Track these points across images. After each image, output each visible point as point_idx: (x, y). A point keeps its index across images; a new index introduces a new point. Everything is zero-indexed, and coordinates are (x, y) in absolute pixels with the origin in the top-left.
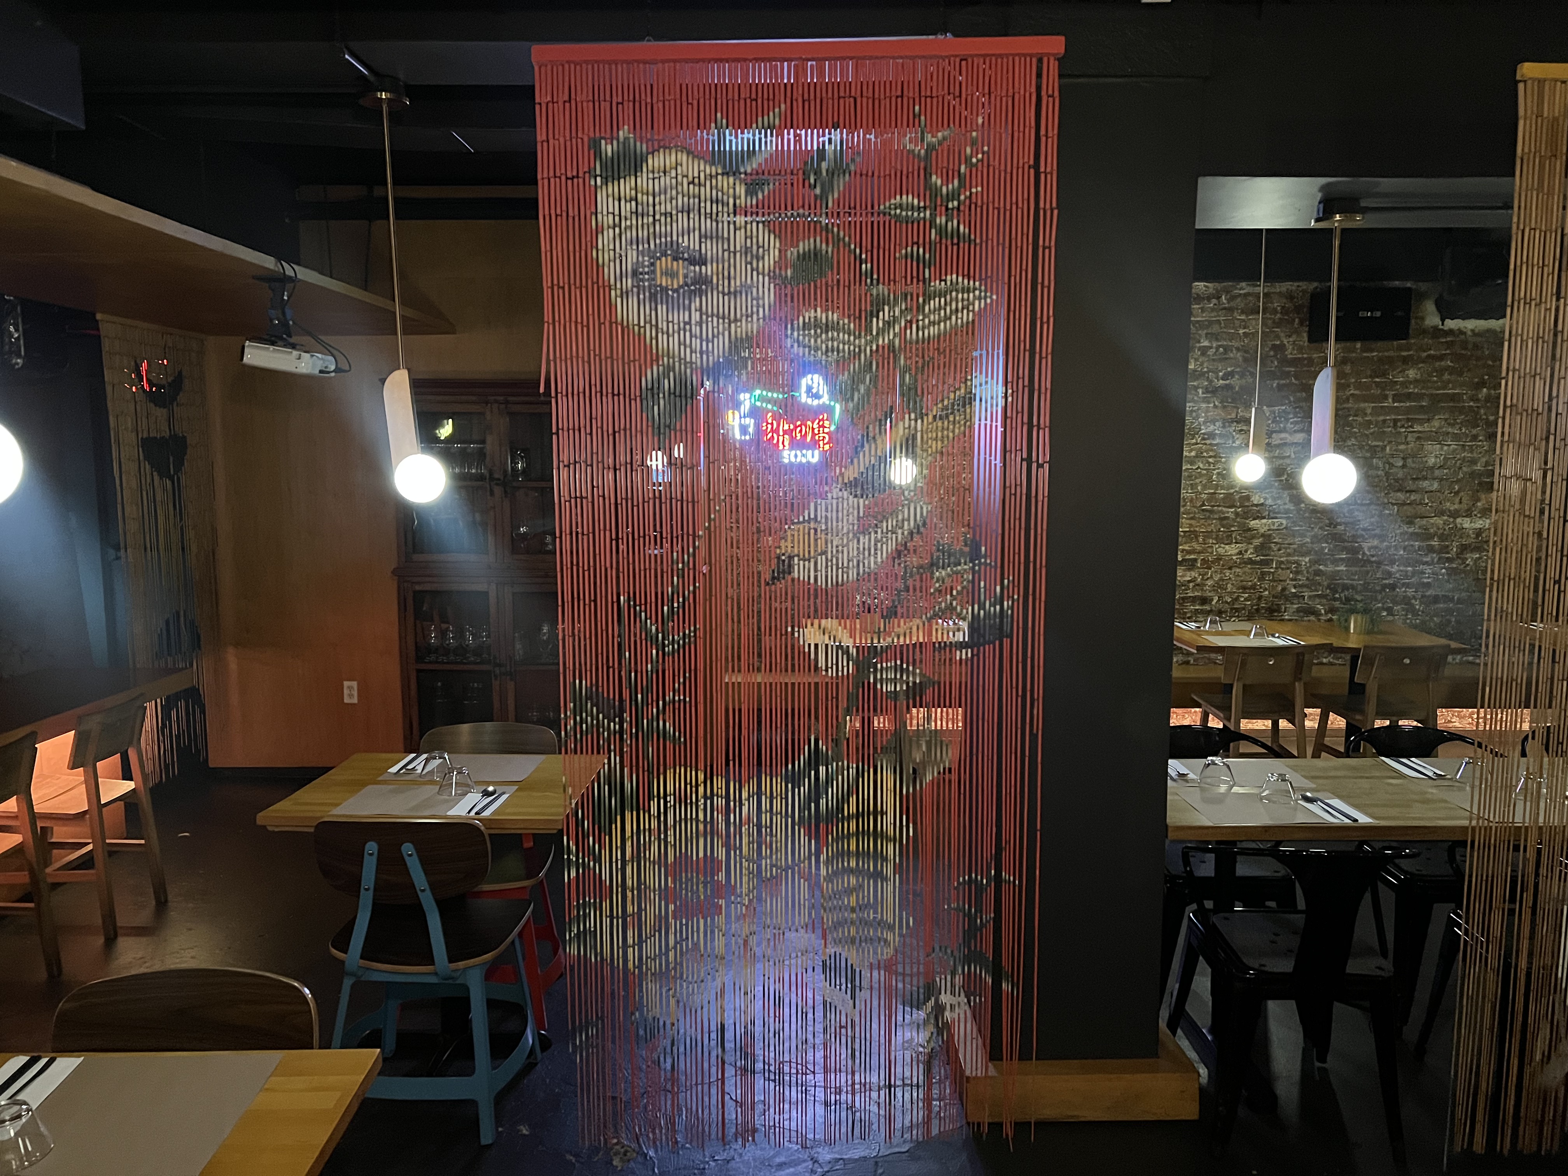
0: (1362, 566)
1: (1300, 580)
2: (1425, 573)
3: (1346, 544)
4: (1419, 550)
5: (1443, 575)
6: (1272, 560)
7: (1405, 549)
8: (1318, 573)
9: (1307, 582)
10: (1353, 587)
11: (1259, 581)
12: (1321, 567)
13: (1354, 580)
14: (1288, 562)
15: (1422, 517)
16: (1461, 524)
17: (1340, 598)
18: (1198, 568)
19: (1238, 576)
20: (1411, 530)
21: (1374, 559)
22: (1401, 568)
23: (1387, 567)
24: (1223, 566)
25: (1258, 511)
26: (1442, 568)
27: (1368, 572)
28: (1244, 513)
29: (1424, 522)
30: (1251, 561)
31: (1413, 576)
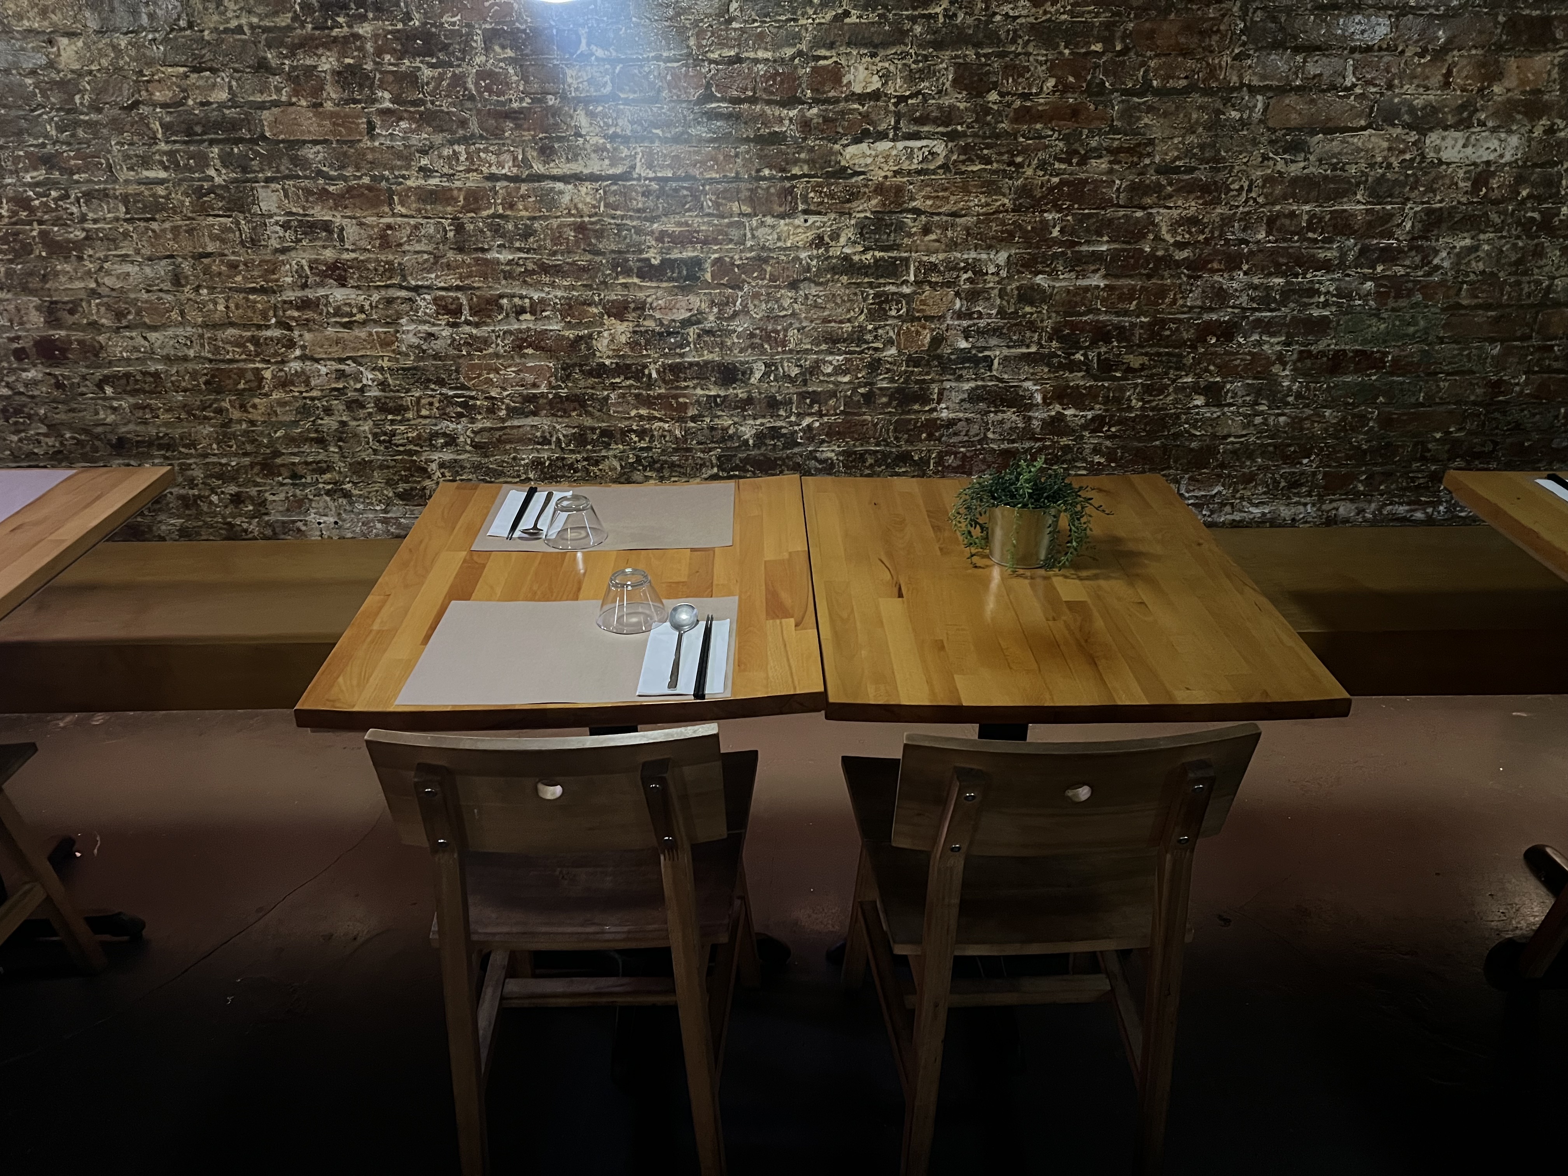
0: (1149, 277)
1: (980, 316)
2: (1318, 293)
3: (1110, 212)
4: (1310, 227)
5: (1364, 297)
6: (906, 260)
7: (1271, 224)
8: (1028, 295)
9: (1001, 322)
10: (1123, 334)
11: (871, 317)
12: (1039, 279)
13: (1126, 313)
14: (952, 267)
15: (1329, 131)
16: (1437, 150)
17: (1087, 363)
18: (708, 285)
19: (816, 306)
20: (1295, 169)
21: (1185, 254)
22: (1256, 281)
23: (1217, 278)
24: (773, 279)
25: (866, 116)
26: (1365, 278)
27: (1162, 292)
28: (826, 120)
29: (1335, 145)
30: (848, 266)
31: (1283, 303)
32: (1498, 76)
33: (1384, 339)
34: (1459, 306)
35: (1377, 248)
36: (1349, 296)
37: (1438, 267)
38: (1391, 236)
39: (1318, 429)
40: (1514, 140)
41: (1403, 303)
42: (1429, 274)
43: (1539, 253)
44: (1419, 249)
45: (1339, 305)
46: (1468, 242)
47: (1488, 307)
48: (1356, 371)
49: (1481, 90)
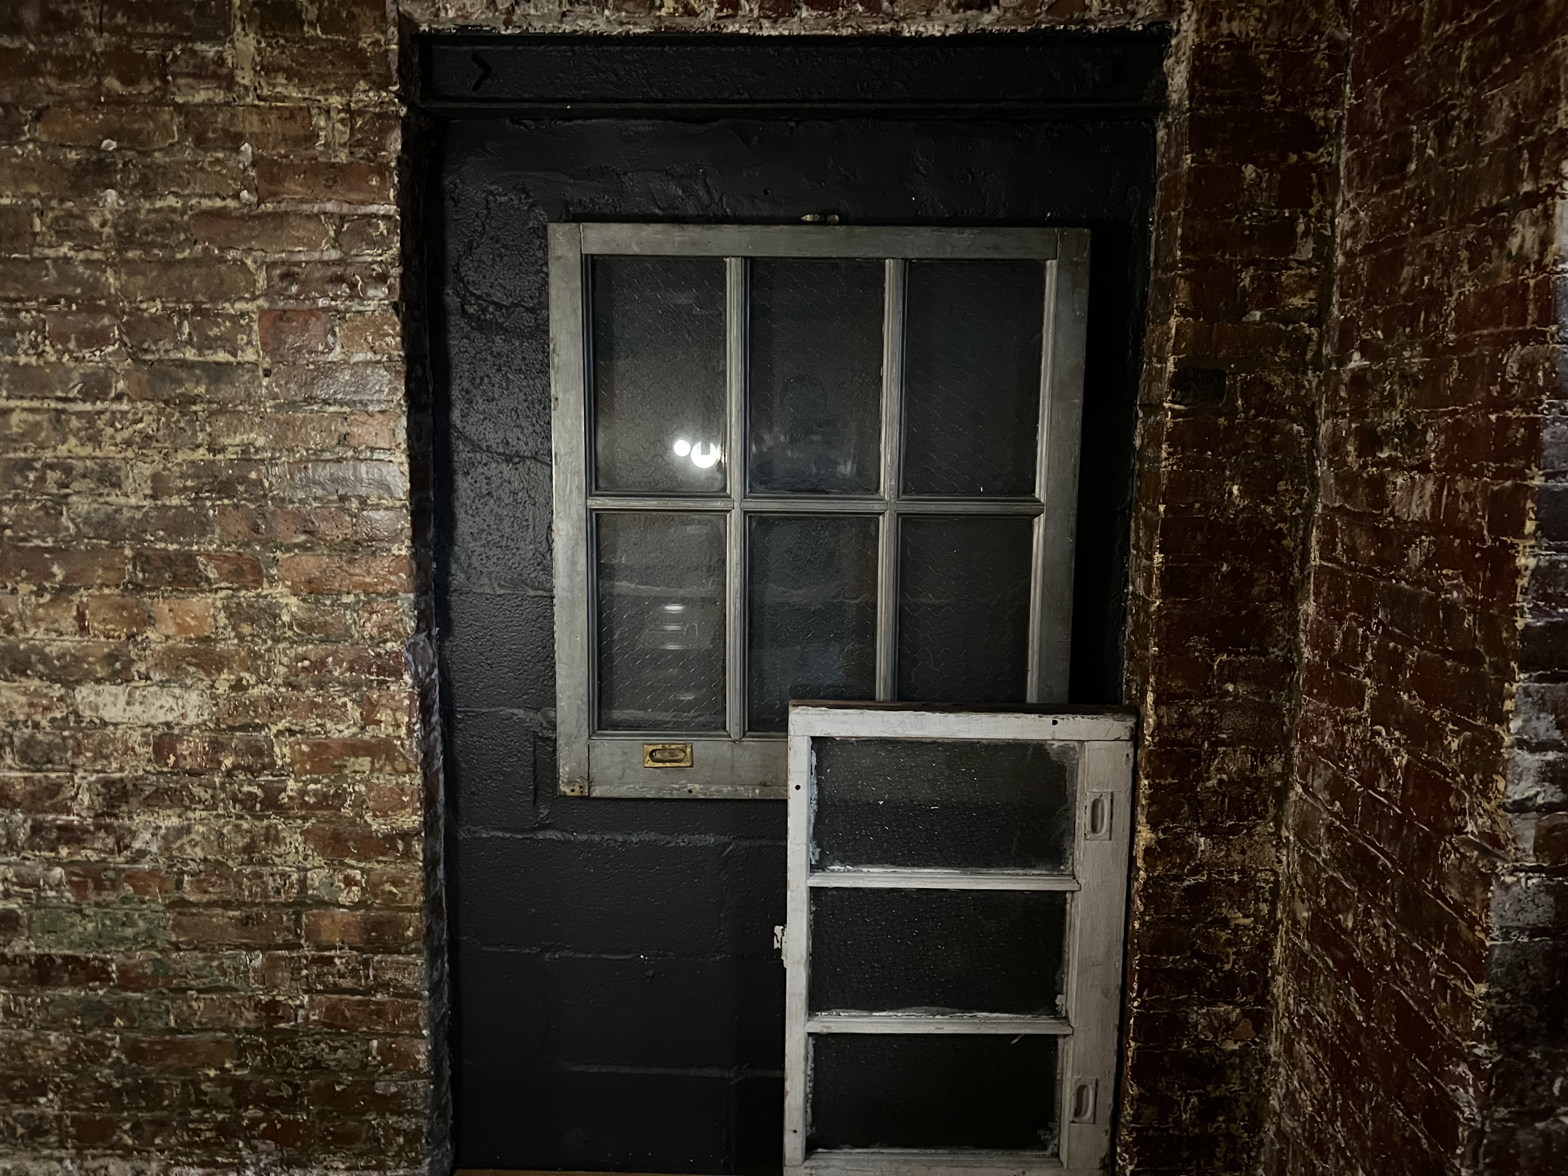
32: (149, 620)
33: (100, 940)
34: (185, 903)
35: (53, 826)
36: (34, 884)
37: (142, 854)
38: (69, 811)
39: (45, 1059)
40: (193, 698)
41: (109, 896)
42: (133, 860)
43: (272, 837)
44: (108, 829)
45: (26, 897)
46: (175, 821)
47: (227, 905)
48: (74, 983)
49: (131, 637)
